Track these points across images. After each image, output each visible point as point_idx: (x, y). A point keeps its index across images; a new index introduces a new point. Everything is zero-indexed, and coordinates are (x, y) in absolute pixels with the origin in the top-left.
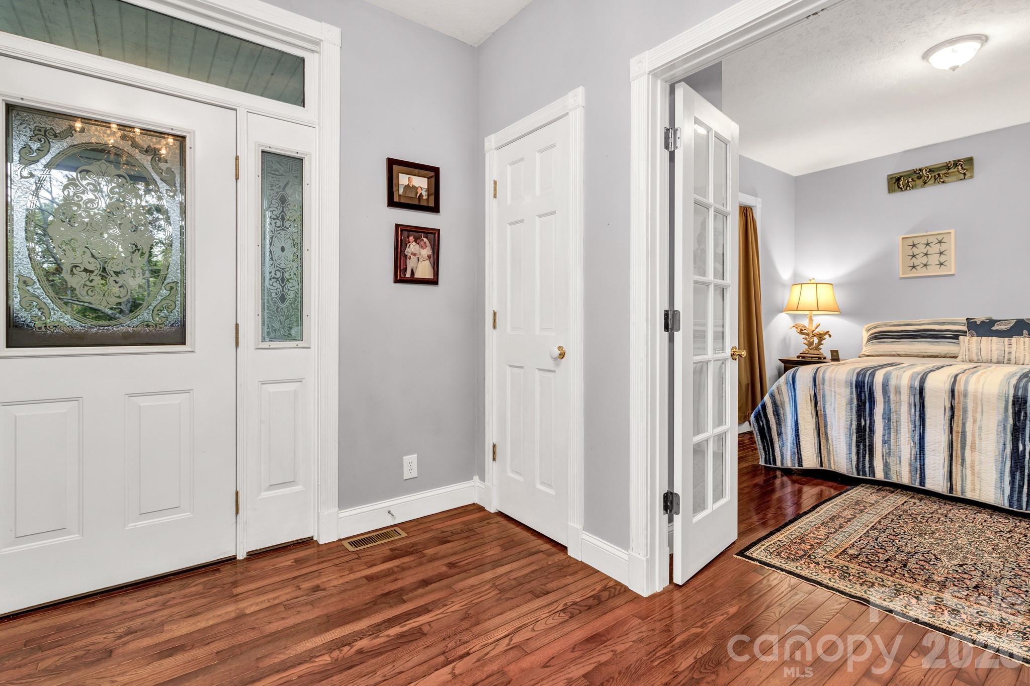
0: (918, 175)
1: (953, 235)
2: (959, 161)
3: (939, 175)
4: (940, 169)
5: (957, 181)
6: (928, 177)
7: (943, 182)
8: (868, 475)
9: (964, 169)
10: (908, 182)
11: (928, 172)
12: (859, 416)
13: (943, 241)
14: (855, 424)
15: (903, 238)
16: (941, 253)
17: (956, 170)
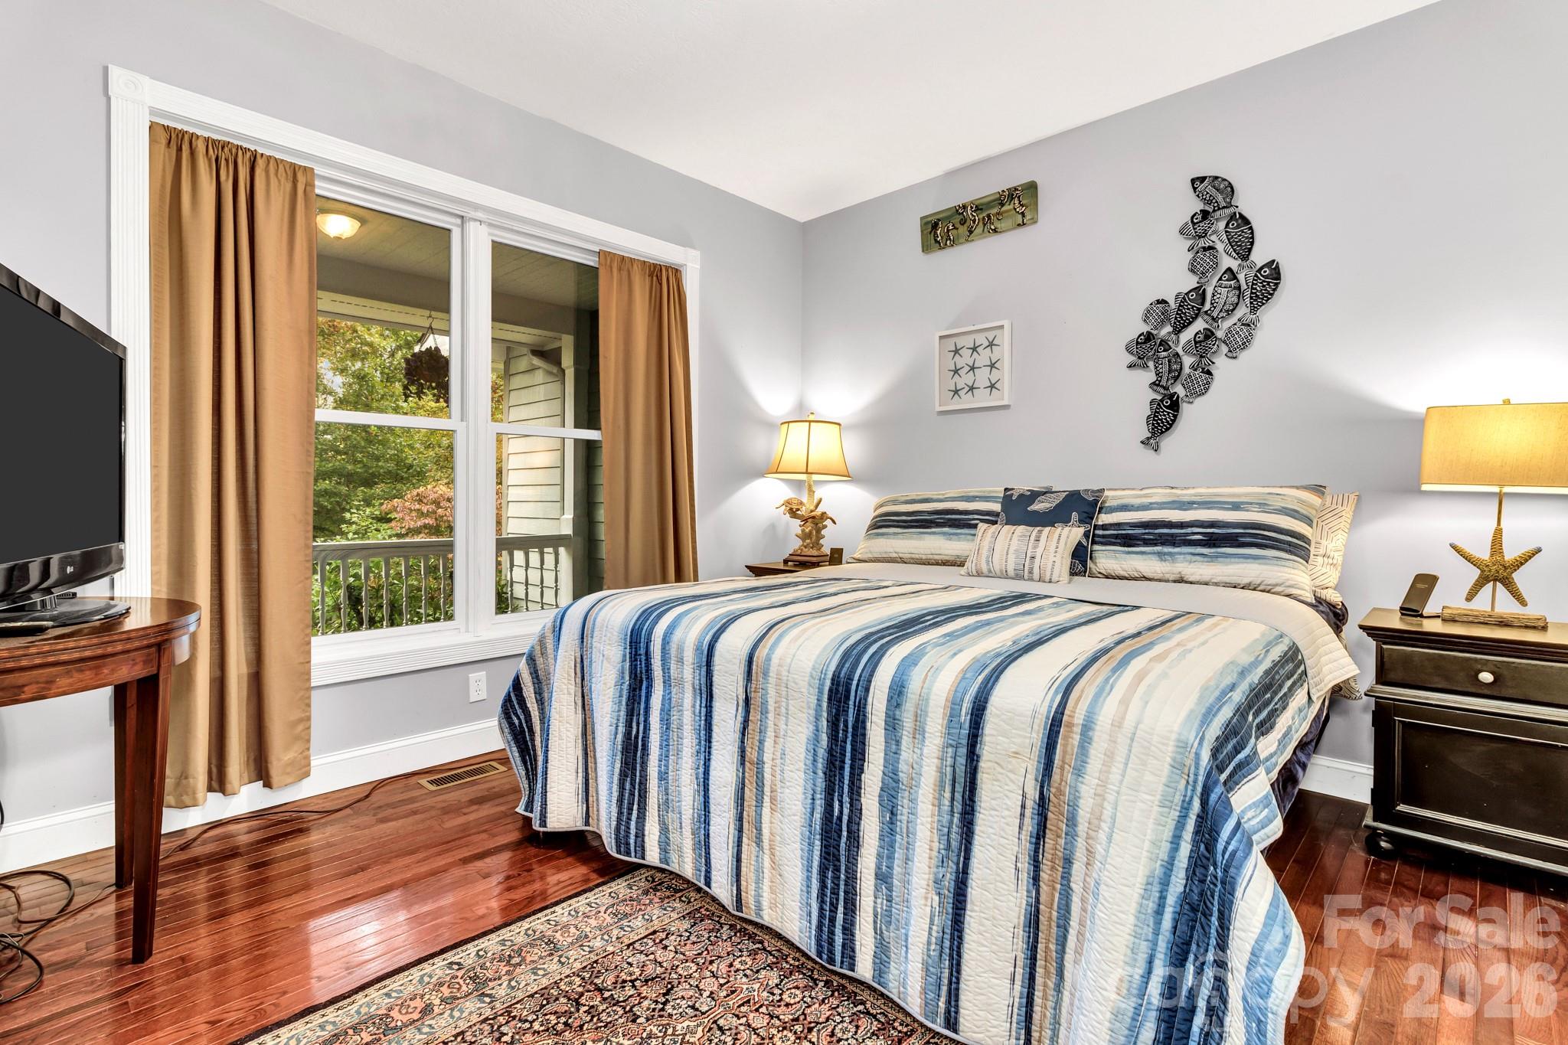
0: (961, 217)
1: (1007, 329)
2: (1016, 189)
3: (989, 216)
4: (989, 205)
5: (1014, 229)
6: (974, 222)
7: (995, 231)
8: (633, 854)
9: (1022, 206)
10: (948, 231)
11: (975, 211)
12: (631, 713)
13: (994, 342)
14: (621, 729)
15: (941, 338)
16: (992, 366)
17: (1011, 207)
